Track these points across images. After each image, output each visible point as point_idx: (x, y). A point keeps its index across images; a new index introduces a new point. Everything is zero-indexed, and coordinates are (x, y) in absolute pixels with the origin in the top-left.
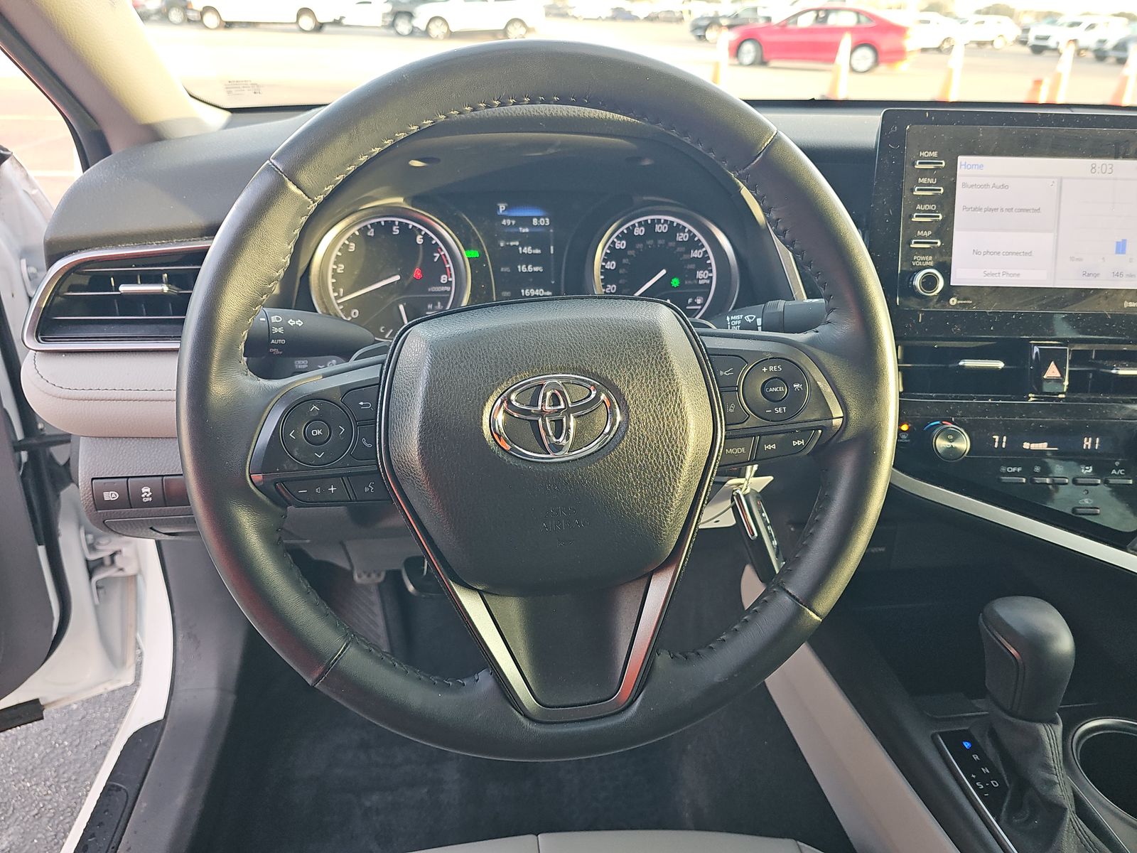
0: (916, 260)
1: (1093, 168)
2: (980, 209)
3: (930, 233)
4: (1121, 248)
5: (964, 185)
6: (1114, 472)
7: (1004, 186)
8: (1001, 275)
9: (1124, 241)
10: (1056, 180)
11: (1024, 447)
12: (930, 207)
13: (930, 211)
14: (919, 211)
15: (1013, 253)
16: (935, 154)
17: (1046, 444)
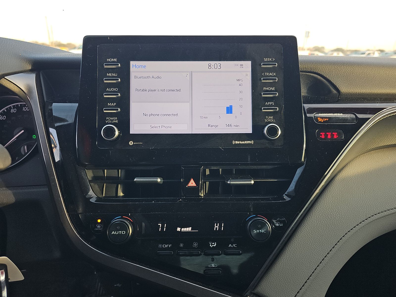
0: (108, 120)
1: (209, 66)
2: (146, 90)
3: (115, 104)
4: (229, 110)
5: (136, 77)
6: (230, 245)
7: (158, 77)
8: (161, 127)
9: (231, 107)
10: (188, 73)
11: (178, 230)
12: (115, 89)
13: (114, 92)
14: (108, 92)
15: (166, 115)
16: (115, 60)
17: (190, 228)
